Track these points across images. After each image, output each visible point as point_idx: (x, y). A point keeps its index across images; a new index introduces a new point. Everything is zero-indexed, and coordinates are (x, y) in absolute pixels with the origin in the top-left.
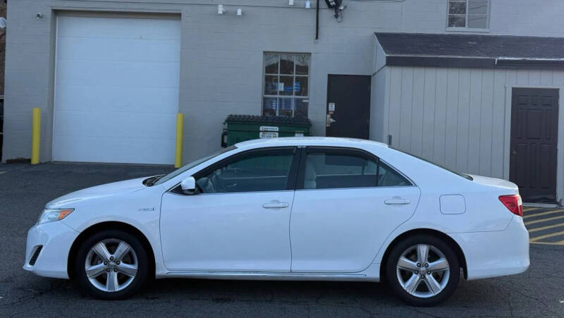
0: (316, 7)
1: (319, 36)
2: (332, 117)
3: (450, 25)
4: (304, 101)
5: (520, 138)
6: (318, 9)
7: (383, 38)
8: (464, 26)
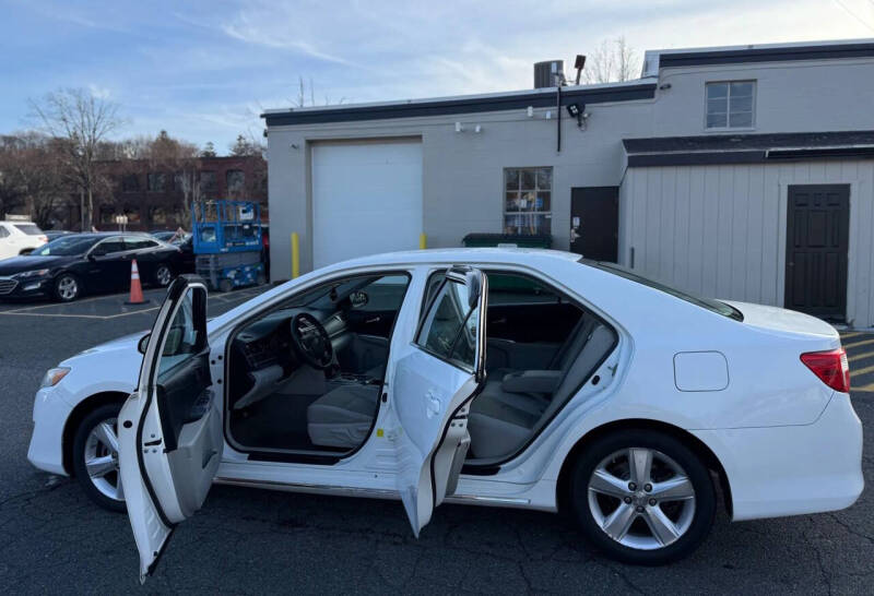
0: (557, 116)
1: (562, 148)
2: (577, 232)
3: (710, 126)
4: (547, 217)
5: (798, 246)
6: (559, 118)
7: (630, 144)
8: (725, 125)
